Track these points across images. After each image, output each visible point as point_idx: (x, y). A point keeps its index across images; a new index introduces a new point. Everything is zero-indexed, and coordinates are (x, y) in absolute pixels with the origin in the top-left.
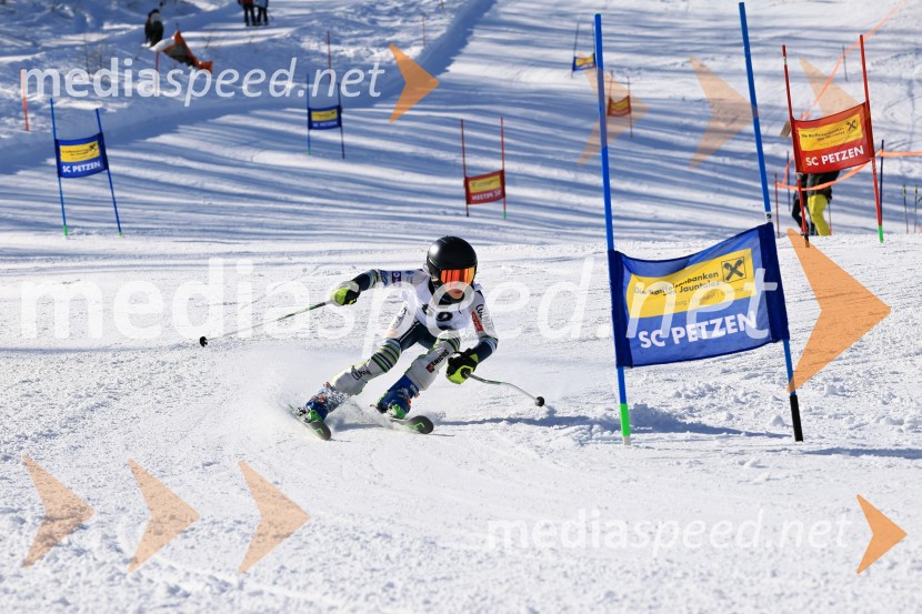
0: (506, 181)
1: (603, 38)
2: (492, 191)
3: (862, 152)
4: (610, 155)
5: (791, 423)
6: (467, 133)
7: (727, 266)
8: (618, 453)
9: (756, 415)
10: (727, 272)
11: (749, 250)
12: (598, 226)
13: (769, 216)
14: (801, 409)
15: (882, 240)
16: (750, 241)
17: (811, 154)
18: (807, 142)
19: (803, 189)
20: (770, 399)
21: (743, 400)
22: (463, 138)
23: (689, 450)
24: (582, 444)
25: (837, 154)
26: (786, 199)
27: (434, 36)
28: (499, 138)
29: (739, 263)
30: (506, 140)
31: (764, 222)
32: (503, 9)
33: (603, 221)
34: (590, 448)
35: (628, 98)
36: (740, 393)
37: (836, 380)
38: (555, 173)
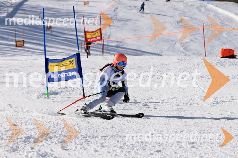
0: (25, 42)
1: (45, 13)
2: (22, 44)
3: (99, 38)
4: (46, 38)
5: (83, 95)
6: (16, 33)
7: (70, 61)
8: (46, 100)
9: (75, 93)
10: (70, 63)
11: (75, 58)
12: (43, 53)
13: (79, 51)
14: (85, 92)
15: (103, 57)
16: (75, 56)
17: (89, 38)
18: (88, 36)
19: (87, 46)
20: (79, 90)
21: (73, 90)
22: (15, 34)
23: (61, 100)
24: (38, 98)
25: (94, 39)
26: (84, 48)
27: (9, 12)
28: (23, 34)
29: (72, 61)
30: (25, 35)
31: (78, 52)
32: (24, 7)
33: (44, 52)
34: (40, 99)
35: (51, 26)
36: (73, 88)
37: (92, 86)
38: (35, 42)
